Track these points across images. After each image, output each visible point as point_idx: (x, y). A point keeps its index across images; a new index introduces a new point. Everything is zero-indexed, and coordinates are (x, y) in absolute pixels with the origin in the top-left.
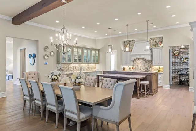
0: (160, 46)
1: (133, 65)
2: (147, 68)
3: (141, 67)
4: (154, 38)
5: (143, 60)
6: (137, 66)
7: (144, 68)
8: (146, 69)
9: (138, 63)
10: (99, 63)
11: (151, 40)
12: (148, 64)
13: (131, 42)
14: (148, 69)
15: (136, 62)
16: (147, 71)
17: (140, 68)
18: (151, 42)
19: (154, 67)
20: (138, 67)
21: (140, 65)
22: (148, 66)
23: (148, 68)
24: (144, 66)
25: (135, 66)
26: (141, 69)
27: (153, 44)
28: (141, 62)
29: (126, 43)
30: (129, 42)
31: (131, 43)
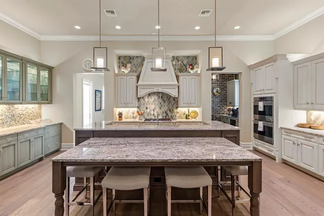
0: (192, 72)
1: (138, 107)
2: (166, 112)
3: (154, 110)
4: (179, 57)
5: (159, 97)
6: (147, 108)
7: (160, 111)
8: (165, 115)
9: (148, 102)
10: (51, 102)
11: (174, 59)
12: (169, 104)
13: (133, 58)
14: (167, 114)
15: (144, 100)
16: (166, 117)
17: (152, 113)
18: (174, 63)
19: (179, 109)
20: (148, 110)
21: (153, 107)
22: (169, 108)
23: (168, 112)
24: (160, 108)
25: (143, 109)
26: (154, 115)
27: (177, 68)
28: (154, 102)
29: (122, 60)
30: (130, 58)
31: (135, 61)
